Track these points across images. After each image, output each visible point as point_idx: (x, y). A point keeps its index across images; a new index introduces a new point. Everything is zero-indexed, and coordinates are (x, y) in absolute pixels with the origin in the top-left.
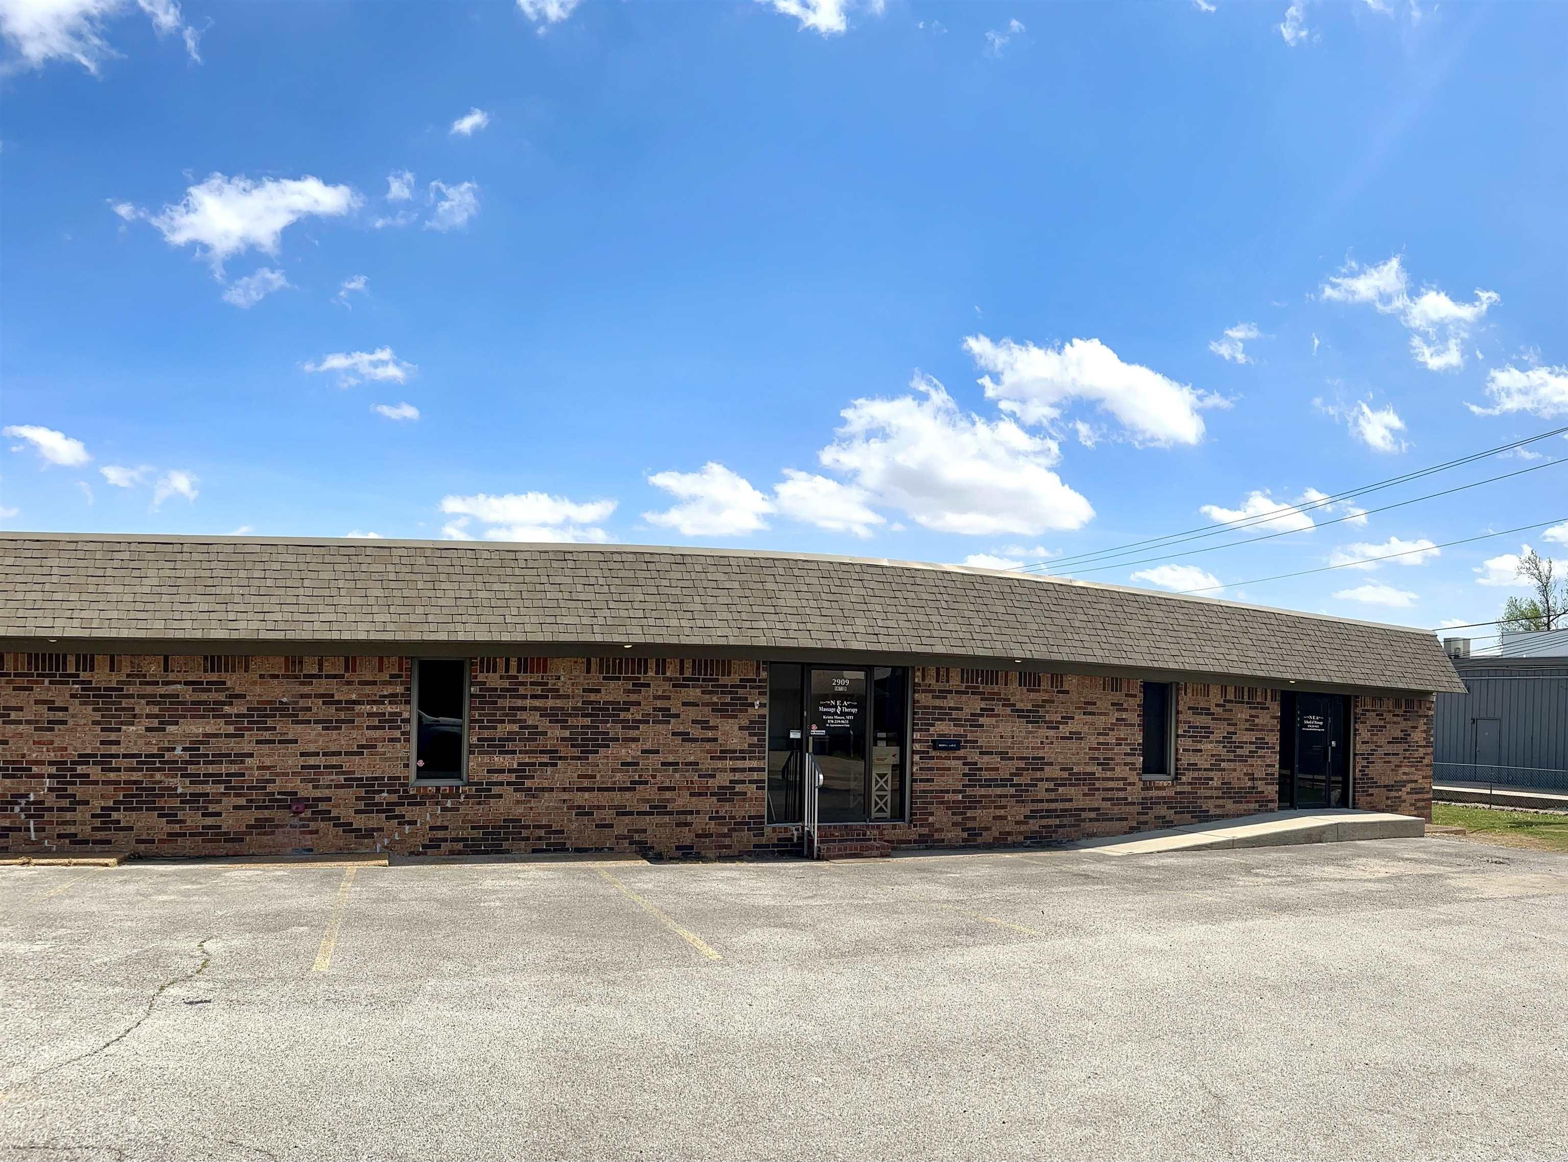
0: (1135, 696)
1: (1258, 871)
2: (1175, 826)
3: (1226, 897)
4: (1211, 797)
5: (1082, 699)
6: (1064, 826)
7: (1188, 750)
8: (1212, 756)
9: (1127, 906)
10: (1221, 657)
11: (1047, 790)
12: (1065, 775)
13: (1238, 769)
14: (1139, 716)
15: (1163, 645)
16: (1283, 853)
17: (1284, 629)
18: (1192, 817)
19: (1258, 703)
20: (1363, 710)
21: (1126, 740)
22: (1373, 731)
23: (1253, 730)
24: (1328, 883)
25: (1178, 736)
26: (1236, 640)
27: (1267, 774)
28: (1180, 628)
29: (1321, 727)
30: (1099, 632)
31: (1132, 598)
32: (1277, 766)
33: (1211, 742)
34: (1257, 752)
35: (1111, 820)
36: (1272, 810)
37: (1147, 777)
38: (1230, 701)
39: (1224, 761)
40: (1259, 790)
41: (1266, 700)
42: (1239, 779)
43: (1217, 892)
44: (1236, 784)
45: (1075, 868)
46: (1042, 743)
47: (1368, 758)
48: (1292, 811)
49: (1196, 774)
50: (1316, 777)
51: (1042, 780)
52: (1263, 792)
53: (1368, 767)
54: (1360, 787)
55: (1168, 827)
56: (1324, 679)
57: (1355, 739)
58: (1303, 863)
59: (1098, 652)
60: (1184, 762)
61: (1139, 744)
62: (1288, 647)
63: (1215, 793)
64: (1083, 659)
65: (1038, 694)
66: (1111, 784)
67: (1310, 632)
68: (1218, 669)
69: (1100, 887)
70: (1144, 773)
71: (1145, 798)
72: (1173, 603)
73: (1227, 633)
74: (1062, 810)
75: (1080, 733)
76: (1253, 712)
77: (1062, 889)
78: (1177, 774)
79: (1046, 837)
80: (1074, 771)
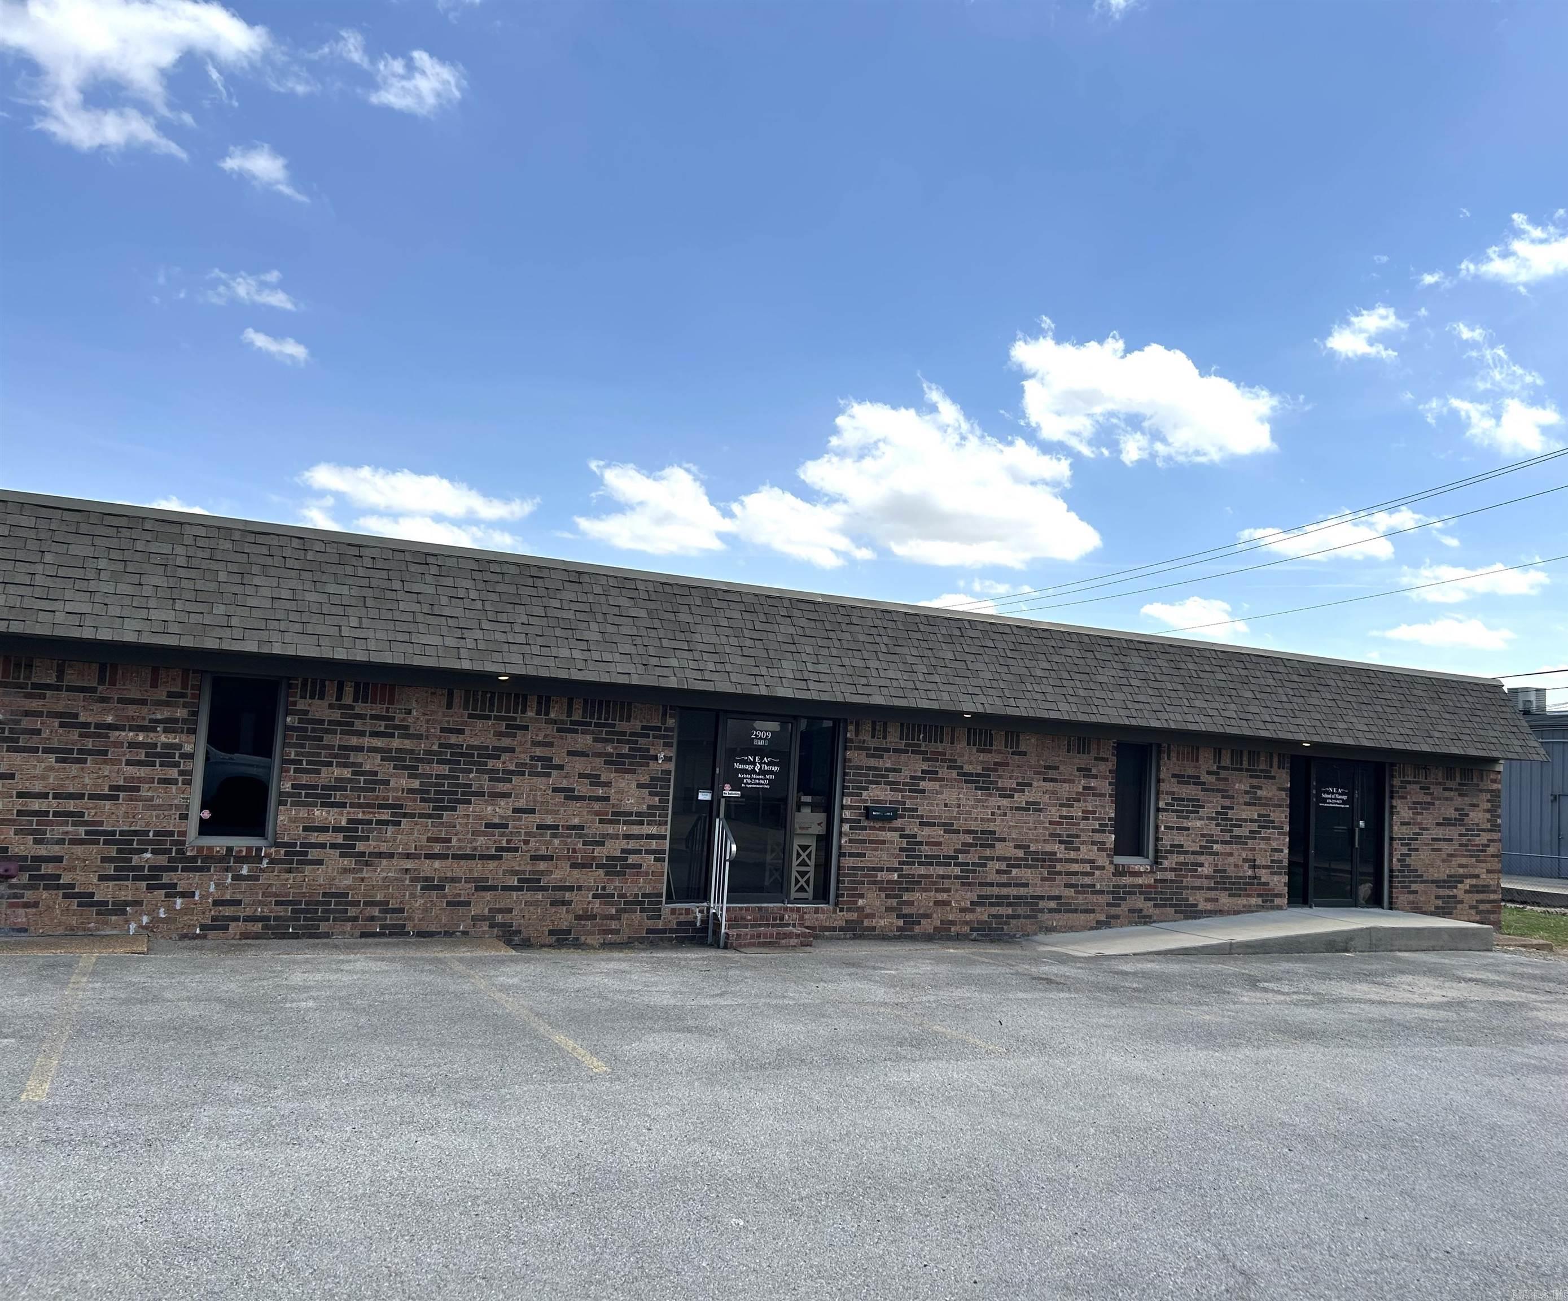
0: (1106, 760)
1: (1266, 984)
2: (1154, 922)
3: (1229, 1017)
4: (1201, 888)
5: (1042, 763)
6: (1018, 917)
7: (1171, 828)
8: (1203, 835)
9: (1102, 1020)
10: (1216, 713)
11: (998, 872)
12: (1020, 853)
13: (1236, 853)
14: (1110, 784)
15: (1142, 698)
16: (1296, 962)
17: (1295, 678)
18: (1176, 912)
19: (1262, 771)
20: (1402, 782)
21: (1094, 812)
22: (1416, 808)
23: (1254, 805)
24: (1362, 1006)
25: (1158, 810)
26: (1233, 692)
27: (1272, 861)
28: (1164, 678)
29: (1344, 802)
30: (1065, 683)
31: (1106, 642)
32: (1286, 851)
33: (1201, 819)
34: (1259, 832)
35: (1075, 911)
36: (1279, 908)
37: (1120, 860)
38: (1225, 768)
39: (1216, 842)
40: (1263, 880)
41: (1271, 767)
42: (1236, 866)
43: (1215, 1009)
44: (1232, 872)
45: (1034, 970)
46: (993, 814)
47: (1408, 842)
48: (1306, 910)
49: (1182, 858)
50: (1338, 865)
51: (992, 859)
52: (1267, 884)
53: (1409, 855)
54: (1399, 882)
55: (1145, 923)
56: (1349, 741)
57: (1391, 819)
58: (1325, 977)
59: (1063, 706)
60: (1166, 842)
61: (1110, 819)
62: (1300, 700)
63: (1206, 883)
64: (1045, 715)
65: (990, 755)
66: (1075, 867)
67: (1332, 683)
68: (1212, 729)
69: (1067, 995)
70: (1116, 854)
71: (1118, 886)
72: (1155, 648)
73: (1222, 684)
74: (1015, 897)
75: (1039, 804)
76: (1255, 782)
77: (1021, 995)
78: (1156, 857)
79: (996, 929)
80: (1032, 849)
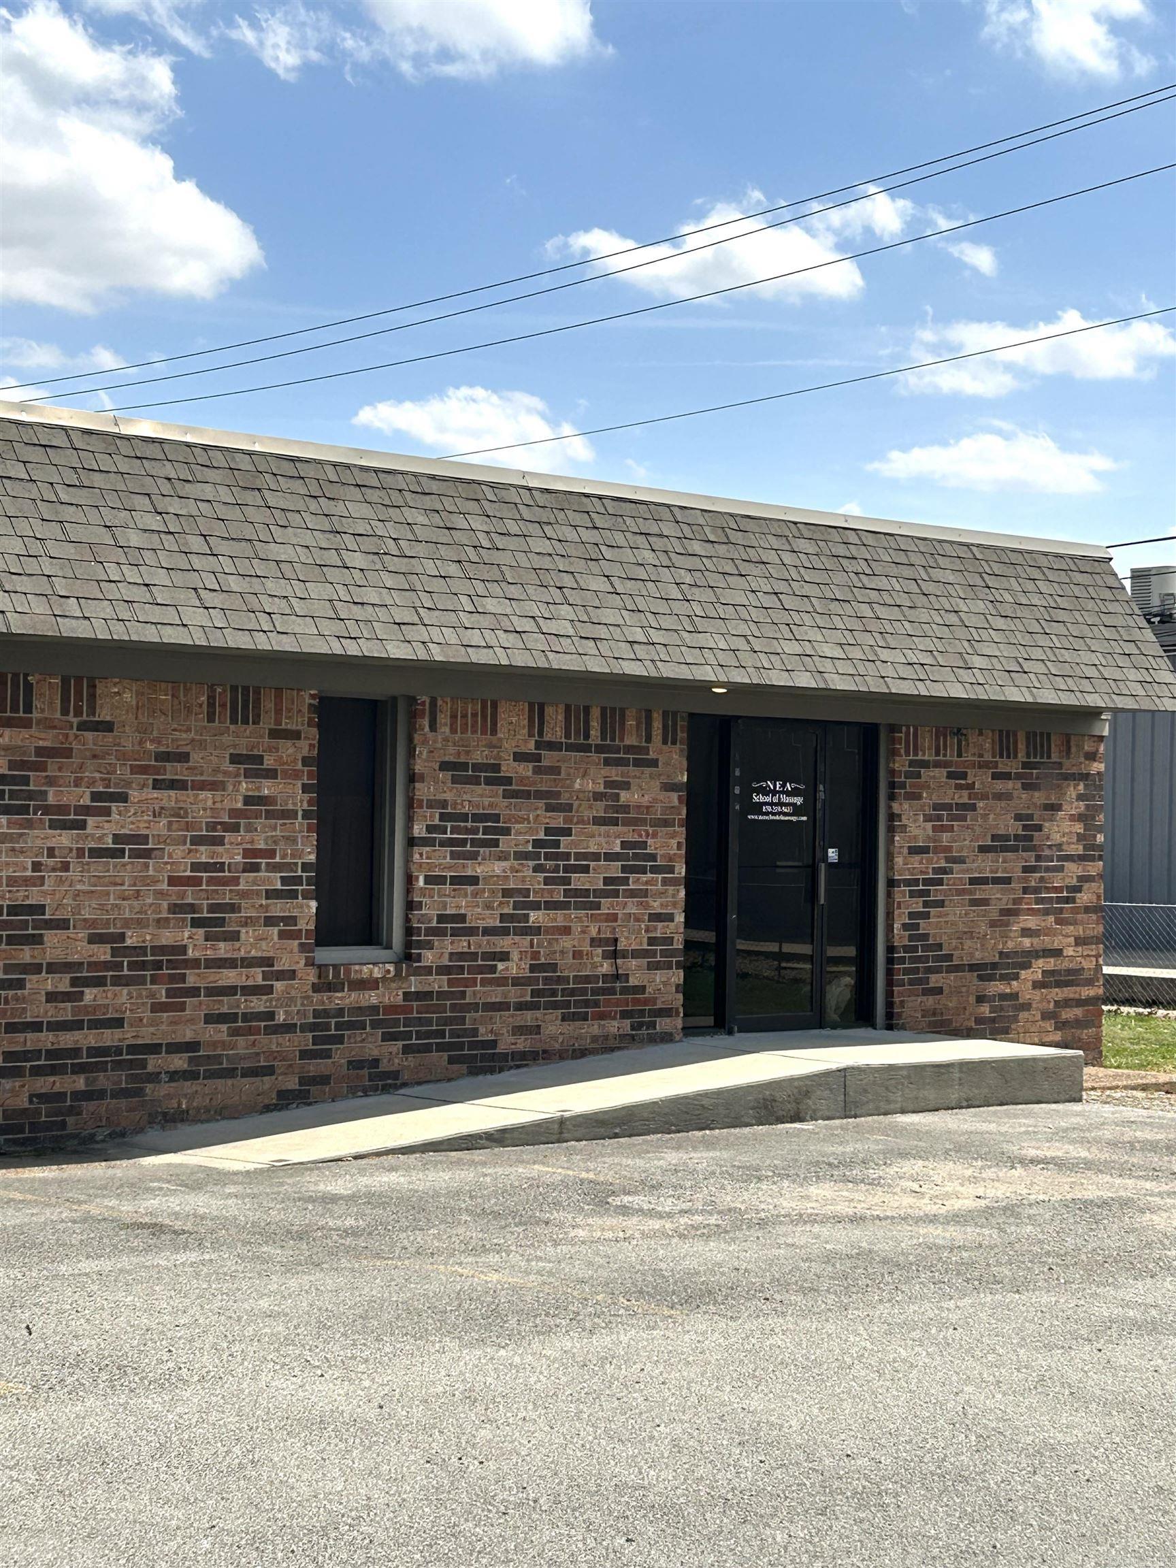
0: (295, 735)
1: (627, 1199)
2: (404, 1085)
3: (539, 1273)
4: (502, 1006)
5: (149, 746)
6: (100, 1095)
7: (440, 880)
8: (507, 893)
9: (264, 1303)
10: (528, 625)
11: (52, 997)
12: (103, 953)
13: (577, 928)
14: (305, 789)
15: (372, 596)
16: (695, 1149)
17: (697, 547)
18: (451, 1060)
19: (629, 749)
20: (912, 764)
21: (271, 853)
22: (939, 818)
23: (615, 822)
24: (816, 1228)
25: (411, 842)
26: (567, 580)
27: (652, 941)
28: (420, 550)
29: (797, 810)
30: (197, 562)
31: (288, 468)
32: (680, 918)
33: (503, 857)
34: (625, 881)
35: (230, 1073)
36: (667, 1038)
37: (330, 955)
38: (552, 746)
39: (536, 906)
40: (633, 981)
41: (649, 739)
42: (577, 955)
43: (515, 1258)
44: (568, 969)
45: (127, 1208)
46: (36, 866)
47: (924, 888)
48: (722, 1040)
49: (462, 944)
50: (788, 948)
51: (36, 969)
52: (642, 989)
53: (926, 916)
54: (907, 971)
55: (386, 1089)
56: (804, 680)
57: (890, 841)
58: (752, 1175)
59: (195, 617)
60: (429, 911)
61: (306, 867)
62: (708, 595)
63: (514, 994)
64: (150, 635)
65: (25, 733)
66: (230, 977)
67: (771, 557)
68: (521, 659)
69: (193, 1256)
70: (319, 943)
71: (326, 1013)
72: (400, 482)
73: (546, 562)
74: (94, 1051)
75: (144, 839)
76: (615, 773)
77: (86, 1266)
78: (408, 945)
79: (49, 1126)
80: (129, 942)
